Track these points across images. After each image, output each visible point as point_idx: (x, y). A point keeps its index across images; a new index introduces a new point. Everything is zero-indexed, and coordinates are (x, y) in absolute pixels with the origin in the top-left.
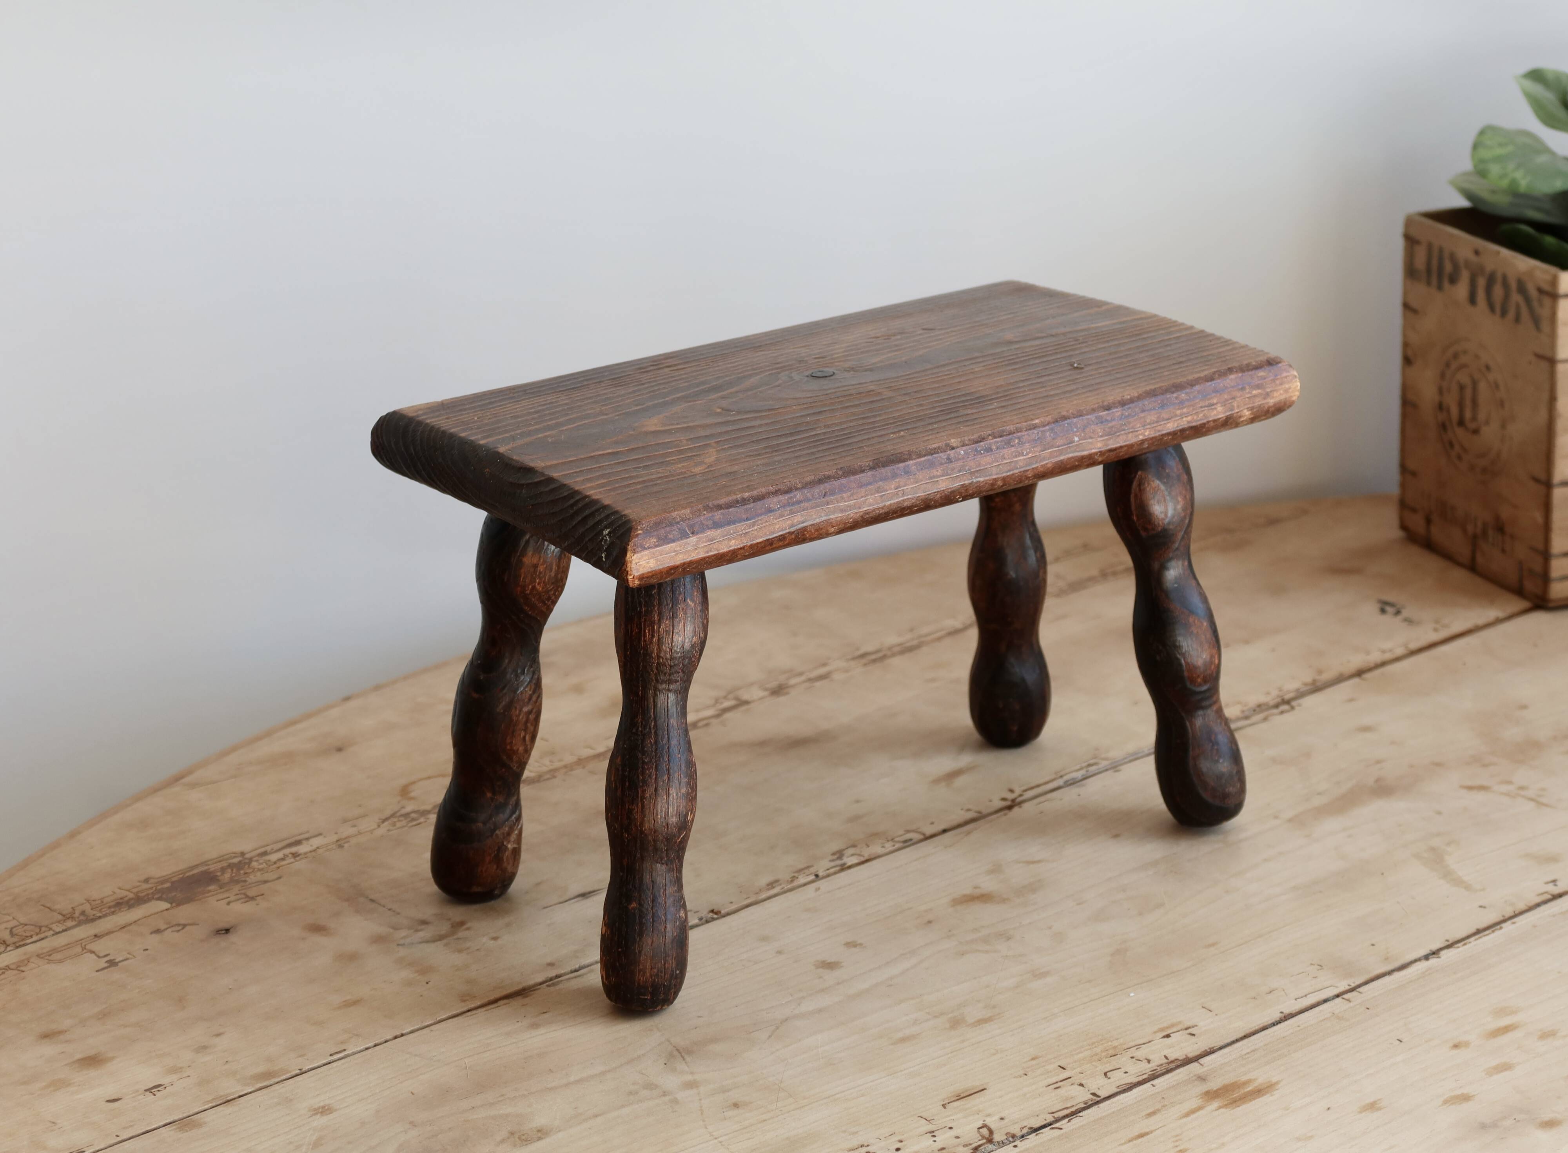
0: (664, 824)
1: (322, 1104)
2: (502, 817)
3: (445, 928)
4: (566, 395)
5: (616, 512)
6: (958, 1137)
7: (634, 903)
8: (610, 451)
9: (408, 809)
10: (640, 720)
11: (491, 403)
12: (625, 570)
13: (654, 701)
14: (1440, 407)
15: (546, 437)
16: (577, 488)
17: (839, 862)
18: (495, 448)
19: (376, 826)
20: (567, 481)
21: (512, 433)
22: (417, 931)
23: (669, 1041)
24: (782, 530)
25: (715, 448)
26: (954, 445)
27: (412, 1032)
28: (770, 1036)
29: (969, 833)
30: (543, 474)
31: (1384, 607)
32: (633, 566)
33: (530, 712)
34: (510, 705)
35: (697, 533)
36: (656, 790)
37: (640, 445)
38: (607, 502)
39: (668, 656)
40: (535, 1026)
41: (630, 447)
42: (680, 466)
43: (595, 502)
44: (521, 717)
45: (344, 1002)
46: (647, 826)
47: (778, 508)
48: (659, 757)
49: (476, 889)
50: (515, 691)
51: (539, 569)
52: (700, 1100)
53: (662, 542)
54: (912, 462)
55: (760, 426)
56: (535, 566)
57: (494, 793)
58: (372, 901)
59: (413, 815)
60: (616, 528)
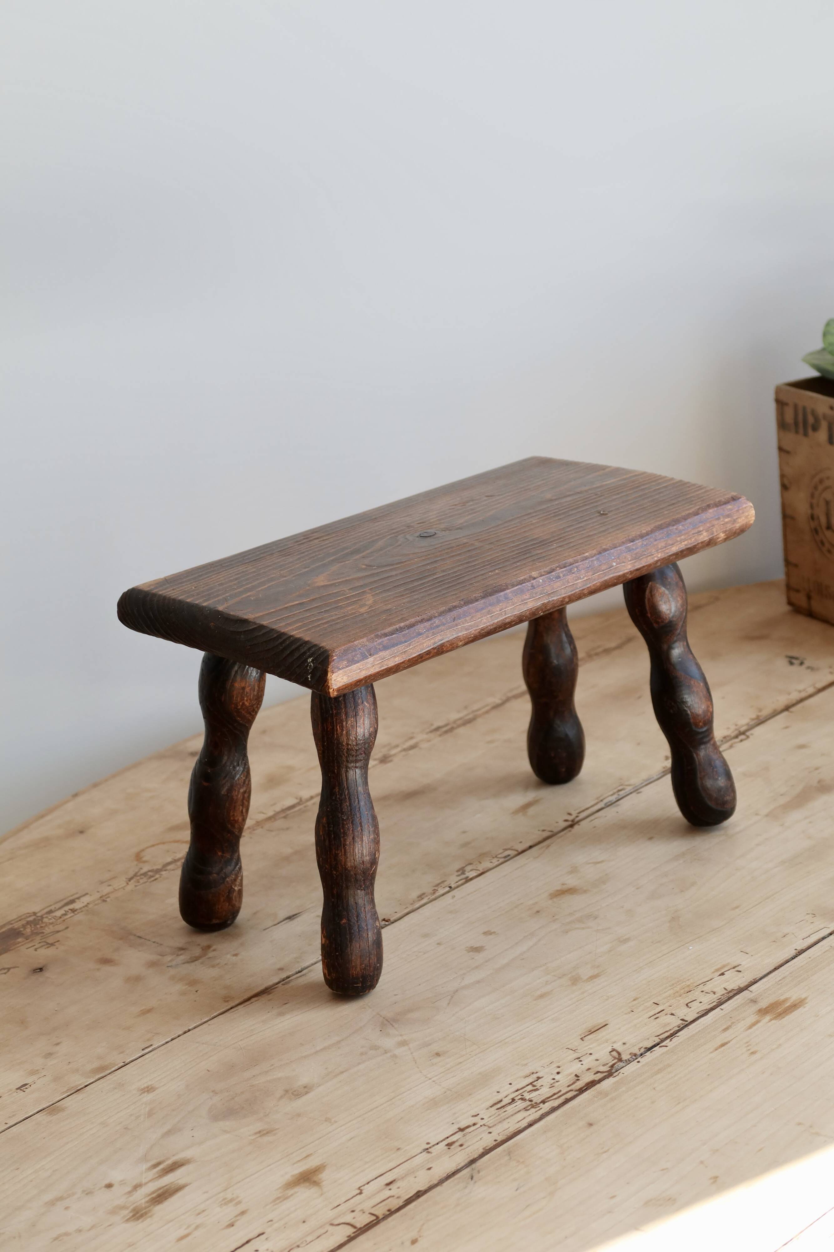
0: (361, 862)
1: (146, 1085)
2: (230, 868)
3: (197, 951)
4: (252, 566)
5: (315, 645)
6: (597, 1060)
7: (344, 919)
8: (297, 602)
9: (145, 869)
10: (337, 790)
11: (200, 576)
12: (327, 686)
13: (346, 776)
14: (812, 517)
15: (248, 596)
16: (283, 631)
17: (463, 876)
18: (215, 607)
19: (125, 884)
20: (274, 627)
21: (224, 596)
22: (179, 955)
23: (379, 1014)
24: (429, 647)
25: (370, 594)
26: (535, 576)
27: (195, 1028)
28: (449, 1004)
29: (548, 846)
30: (255, 623)
31: (791, 660)
32: (333, 682)
33: (245, 792)
34: (230, 790)
35: (373, 655)
36: (353, 838)
37: (317, 596)
38: (307, 639)
39: (354, 743)
40: (281, 1014)
41: (312, 598)
42: (350, 608)
43: (299, 639)
44: (239, 796)
45: (141, 1011)
46: (349, 864)
47: (425, 632)
48: (354, 815)
49: (215, 921)
50: (234, 778)
51: (246, 690)
52: (412, 1053)
53: (350, 663)
54: (508, 591)
55: (396, 575)
56: (244, 688)
57: (223, 852)
58: (140, 937)
59: (150, 873)
60: (317, 657)
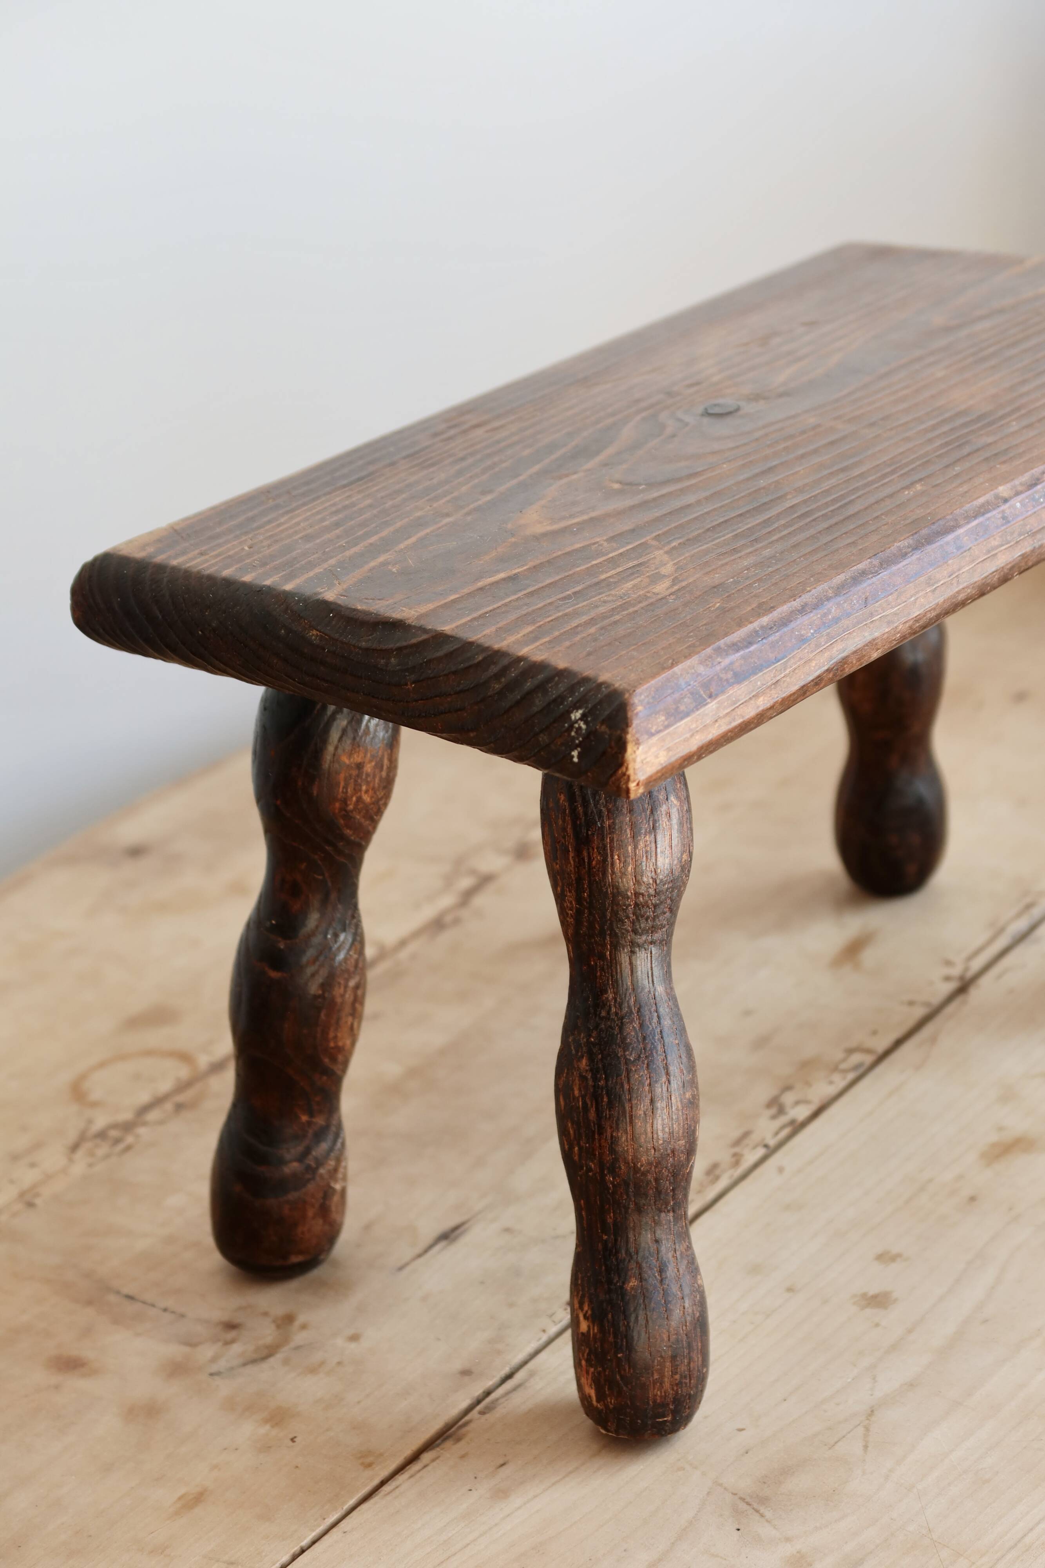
0: (669, 1151)
2: (323, 1148)
3: (267, 1333)
4: (359, 492)
5: (586, 680)
7: (633, 1280)
8: (502, 575)
9: (100, 1123)
10: (611, 996)
12: (624, 774)
13: (631, 963)
15: (385, 564)
16: (496, 647)
17: (783, 1119)
19: (66, 1161)
20: (472, 637)
21: (325, 565)
22: (227, 1343)
23: (721, 1485)
24: (820, 668)
25: (661, 549)
26: (1005, 495)
27: (314, 1542)
30: (424, 630)
32: (638, 765)
34: (328, 985)
35: (717, 696)
36: (652, 1101)
37: (543, 559)
38: (562, 664)
39: (652, 891)
40: (501, 1494)
41: (529, 565)
42: (629, 585)
43: (541, 667)
44: (347, 996)
45: (180, 1498)
46: (644, 1159)
47: (812, 634)
48: (651, 1050)
50: (333, 959)
53: (672, 719)
54: (960, 531)
55: (699, 502)
56: (360, 766)
57: (311, 1114)
58: (130, 1298)
59: (114, 1133)
60: (595, 707)
